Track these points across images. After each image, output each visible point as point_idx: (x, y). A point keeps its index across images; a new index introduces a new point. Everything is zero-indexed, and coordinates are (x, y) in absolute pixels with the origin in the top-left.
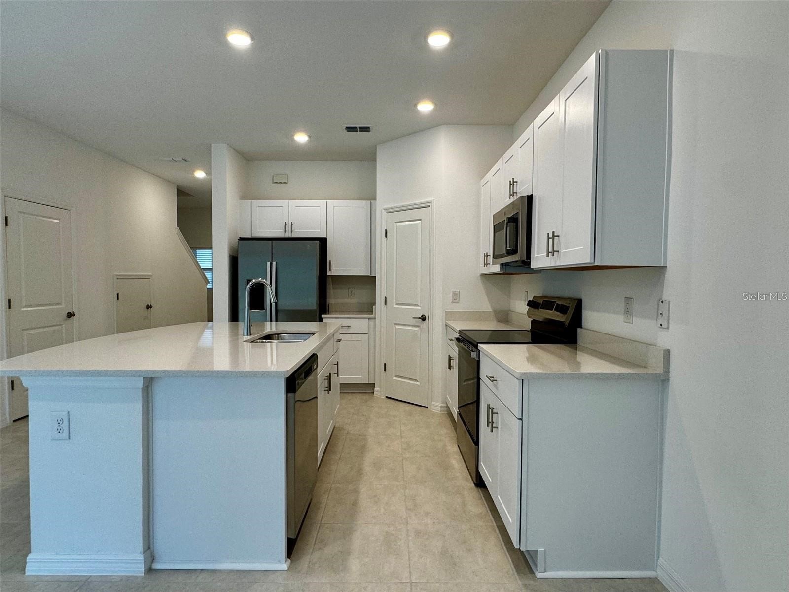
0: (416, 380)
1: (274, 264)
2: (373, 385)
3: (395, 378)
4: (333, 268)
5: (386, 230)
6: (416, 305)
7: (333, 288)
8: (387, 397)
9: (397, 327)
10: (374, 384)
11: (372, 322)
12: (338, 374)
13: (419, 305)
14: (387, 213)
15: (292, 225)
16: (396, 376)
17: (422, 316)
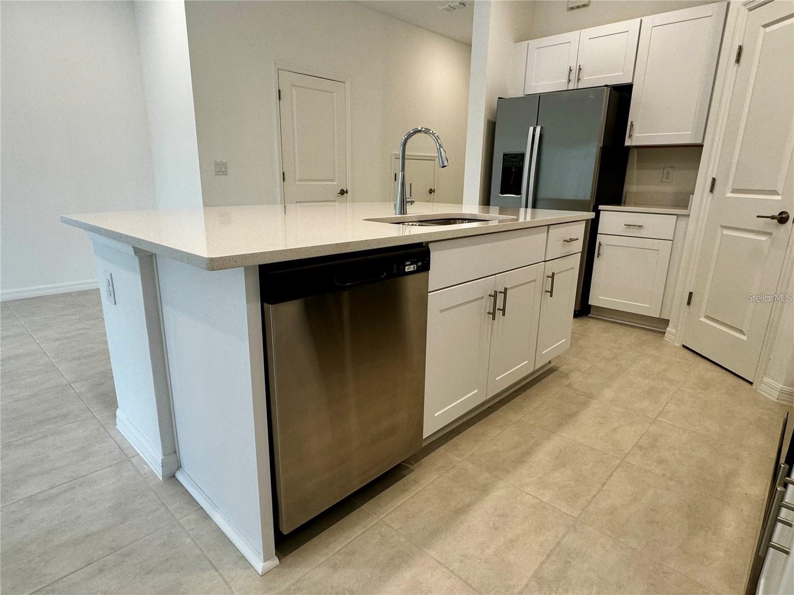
0: (741, 332)
1: (538, 129)
2: (667, 322)
3: (703, 319)
4: (636, 134)
5: (740, 48)
6: (775, 193)
7: (637, 168)
8: (684, 346)
9: (726, 232)
10: (669, 320)
11: (682, 223)
12: (551, 292)
13: (780, 192)
14: (750, 10)
15: (580, 69)
16: (707, 317)
17: (781, 213)
